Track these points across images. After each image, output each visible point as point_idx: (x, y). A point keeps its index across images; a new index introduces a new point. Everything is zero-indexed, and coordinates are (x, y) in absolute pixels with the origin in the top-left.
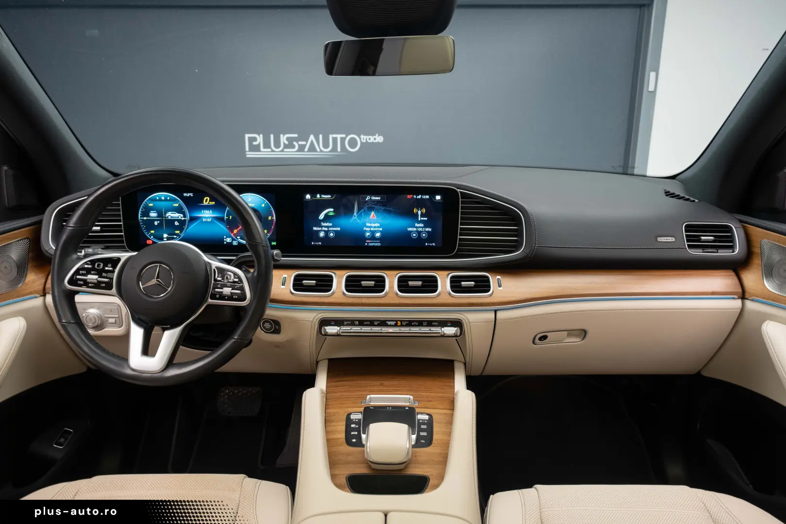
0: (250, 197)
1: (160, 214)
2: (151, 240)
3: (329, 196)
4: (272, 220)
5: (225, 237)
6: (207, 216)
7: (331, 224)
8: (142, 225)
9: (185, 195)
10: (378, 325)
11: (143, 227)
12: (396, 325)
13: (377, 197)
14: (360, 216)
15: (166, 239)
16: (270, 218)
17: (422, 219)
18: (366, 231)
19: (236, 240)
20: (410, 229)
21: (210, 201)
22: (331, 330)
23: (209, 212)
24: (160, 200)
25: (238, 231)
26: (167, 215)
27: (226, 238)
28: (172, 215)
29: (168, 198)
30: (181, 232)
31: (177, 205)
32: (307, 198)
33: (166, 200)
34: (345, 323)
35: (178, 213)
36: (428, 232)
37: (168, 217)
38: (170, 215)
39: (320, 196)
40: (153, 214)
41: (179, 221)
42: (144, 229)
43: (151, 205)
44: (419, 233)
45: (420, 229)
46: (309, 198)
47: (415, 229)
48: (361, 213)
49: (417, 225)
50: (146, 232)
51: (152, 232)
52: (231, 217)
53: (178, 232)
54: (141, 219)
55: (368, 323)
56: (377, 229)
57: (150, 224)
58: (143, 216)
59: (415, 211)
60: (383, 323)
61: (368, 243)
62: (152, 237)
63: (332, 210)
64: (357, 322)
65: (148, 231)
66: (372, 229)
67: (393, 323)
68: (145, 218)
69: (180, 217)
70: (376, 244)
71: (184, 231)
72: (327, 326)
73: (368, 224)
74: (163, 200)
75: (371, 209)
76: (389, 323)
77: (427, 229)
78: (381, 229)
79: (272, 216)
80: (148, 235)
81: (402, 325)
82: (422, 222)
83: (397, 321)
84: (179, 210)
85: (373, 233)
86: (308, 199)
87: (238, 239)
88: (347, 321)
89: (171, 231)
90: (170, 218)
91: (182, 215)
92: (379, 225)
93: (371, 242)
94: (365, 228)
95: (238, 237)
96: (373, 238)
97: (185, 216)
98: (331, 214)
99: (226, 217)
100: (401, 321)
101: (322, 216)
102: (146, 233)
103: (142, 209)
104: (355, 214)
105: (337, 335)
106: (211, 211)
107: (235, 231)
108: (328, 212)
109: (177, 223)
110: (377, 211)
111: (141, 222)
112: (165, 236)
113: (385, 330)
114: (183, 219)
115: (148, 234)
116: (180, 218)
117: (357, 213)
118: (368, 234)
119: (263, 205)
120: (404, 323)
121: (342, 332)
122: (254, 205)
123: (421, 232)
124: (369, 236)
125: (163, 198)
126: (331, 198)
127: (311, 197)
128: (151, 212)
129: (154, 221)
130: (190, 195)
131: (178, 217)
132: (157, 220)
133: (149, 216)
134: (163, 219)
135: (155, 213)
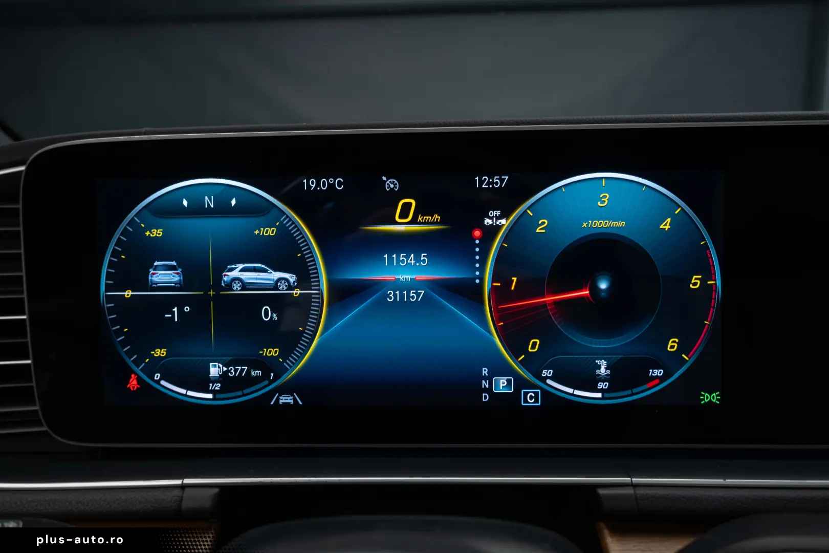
0: (604, 189)
1: (195, 274)
4: (707, 290)
5: (485, 371)
6: (404, 277)
8: (114, 322)
9: (311, 183)
11: (119, 333)
15: (218, 386)
16: (696, 281)
19: (533, 386)
23: (417, 259)
24: (198, 211)
25: (543, 346)
26: (229, 275)
27: (489, 378)
28: (248, 277)
29: (233, 202)
30: (285, 355)
31: (270, 232)
33: (222, 210)
35: (275, 270)
37: (229, 286)
38: (243, 277)
40: (164, 276)
41: (279, 302)
42: (123, 344)
43: (157, 233)
50: (129, 354)
51: (160, 352)
53: (271, 352)
54: (109, 299)
57: (147, 318)
58: (118, 283)
62: (157, 376)
65: (143, 352)
68: (128, 293)
69: (283, 286)
74: (209, 212)
79: (708, 275)
80: (138, 370)
84: (281, 254)
87: (543, 380)
89: (240, 350)
90: (237, 286)
91: (291, 278)
95: (545, 373)
97: (306, 282)
99: (493, 280)
102: (130, 360)
103: (115, 253)
106: (423, 256)
107: (534, 345)
109: (267, 314)
111: (112, 310)
112: (215, 370)
114: (297, 292)
115: (137, 363)
116: (283, 289)
119: (666, 225)
122: (622, 224)
125: (209, 202)
128: (156, 263)
129: (167, 303)
130: (331, 186)
131: (276, 288)
132: (180, 302)
133: (145, 284)
134: (206, 295)
135: (172, 268)
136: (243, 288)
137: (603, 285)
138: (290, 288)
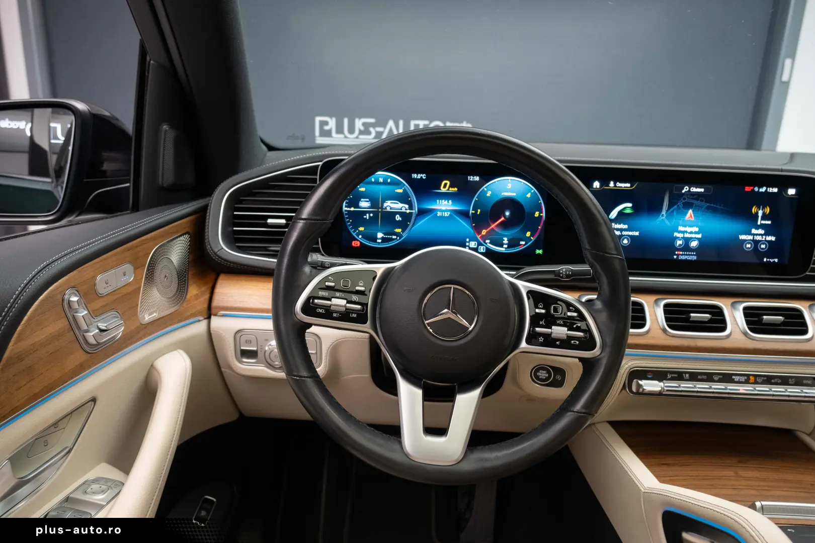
0: (509, 183)
1: (375, 203)
2: (358, 240)
3: (628, 185)
4: (540, 217)
5: (468, 240)
6: (444, 208)
7: (626, 227)
8: (347, 218)
9: (415, 176)
10: (720, 381)
11: (349, 222)
12: (747, 382)
13: (701, 188)
14: (670, 215)
15: (380, 241)
16: (537, 214)
17: (763, 222)
18: (677, 238)
19: (484, 245)
20: (743, 237)
21: (451, 186)
22: (651, 386)
23: (448, 202)
24: (377, 183)
25: (487, 233)
26: (385, 205)
27: (469, 242)
29: (389, 181)
30: (403, 231)
31: (400, 191)
32: (594, 187)
33: (385, 183)
34: (669, 376)
35: (402, 202)
36: (770, 242)
37: (386, 208)
38: (391, 205)
39: (615, 184)
40: (364, 204)
41: (402, 214)
42: (350, 225)
43: (363, 189)
44: (756, 243)
45: (758, 238)
46: (598, 187)
47: (750, 237)
48: (673, 211)
49: (754, 231)
50: (351, 229)
51: (362, 229)
52: (479, 210)
53: (398, 230)
54: (346, 211)
55: (705, 377)
56: (693, 236)
57: (358, 217)
58: (349, 205)
59: (754, 210)
60: (727, 378)
61: (678, 255)
62: (360, 237)
63: (630, 205)
64: (687, 375)
65: (356, 228)
66: (687, 235)
67: (743, 379)
68: (352, 209)
70: (689, 258)
71: (408, 229)
72: (641, 379)
73: (681, 228)
74: (381, 184)
75: (688, 206)
76: (736, 378)
77: (769, 238)
78: (700, 236)
79: (541, 212)
80: (354, 234)
81: (756, 383)
82: (762, 226)
83: (748, 376)
84: (404, 199)
85: (687, 241)
86: (596, 188)
87: (486, 244)
88: (672, 373)
89: (388, 229)
90: (388, 209)
91: (407, 206)
92: (697, 229)
93: (682, 255)
94: (676, 234)
95: (488, 241)
96: (686, 248)
97: (411, 208)
98: (628, 211)
99: (473, 210)
100: (755, 376)
101: (614, 214)
102: (352, 231)
104: (664, 212)
105: (660, 394)
106: (450, 201)
107: (484, 232)
108: (625, 208)
109: (398, 218)
110: (696, 209)
111: (346, 214)
112: (380, 235)
113: (731, 387)
114: (408, 211)
115: (354, 232)
116: (404, 210)
117: (667, 211)
118: (679, 242)
119: (529, 195)
120: (759, 380)
121: (668, 390)
122: (515, 194)
123: (759, 241)
124: (680, 245)
125: (381, 180)
126: (631, 187)
127: (601, 186)
128: (362, 200)
129: (365, 213)
130: (421, 177)
131: (401, 209)
132: (369, 212)
133: (357, 206)
134: (378, 211)
135: (367, 201)
136: (391, 209)
137: (507, 213)
138: (406, 209)
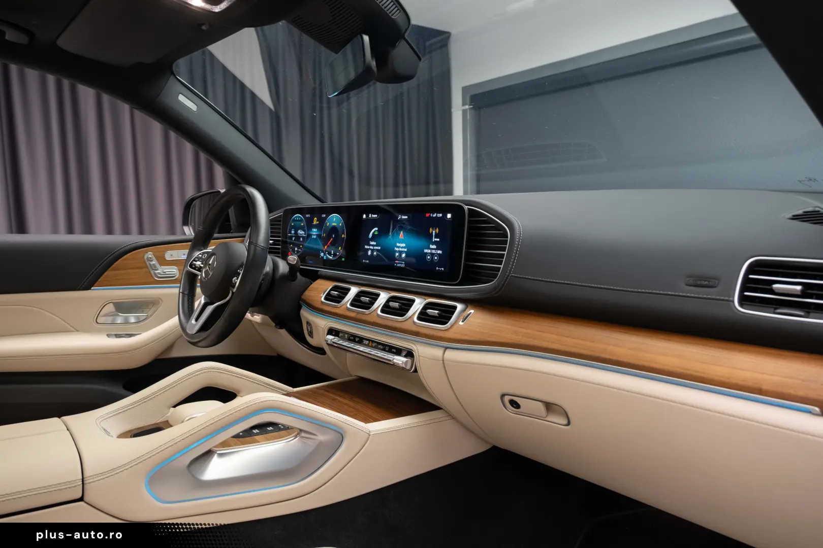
0: (335, 217)
1: (296, 231)
2: (290, 252)
3: (376, 216)
4: (344, 238)
6: (314, 233)
7: (375, 243)
9: (307, 216)
10: (357, 342)
12: (368, 345)
13: (406, 216)
15: (296, 252)
17: (436, 240)
18: (396, 251)
20: (426, 251)
21: (317, 221)
27: (321, 253)
32: (364, 218)
34: (340, 335)
35: (303, 231)
36: (439, 254)
38: (300, 232)
39: (371, 215)
40: (293, 232)
41: (303, 237)
43: (292, 224)
44: (432, 255)
45: (434, 251)
47: (429, 251)
48: (395, 233)
49: (431, 246)
52: (325, 234)
53: (301, 246)
54: (288, 236)
55: (353, 338)
56: (403, 249)
57: (291, 239)
58: (289, 233)
59: (431, 230)
60: (361, 339)
61: (397, 263)
63: (376, 229)
64: (347, 336)
66: (400, 249)
67: (367, 342)
70: (402, 265)
72: (330, 335)
73: (398, 244)
75: (401, 228)
76: (365, 342)
77: (439, 252)
78: (406, 250)
79: (344, 235)
80: (289, 249)
81: (371, 346)
82: (435, 243)
83: (370, 341)
84: (303, 228)
85: (401, 253)
87: (326, 254)
90: (299, 234)
92: (404, 245)
93: (399, 263)
94: (395, 248)
96: (400, 258)
97: (305, 234)
98: (376, 233)
99: (323, 234)
100: (373, 342)
101: (371, 235)
104: (390, 234)
106: (316, 229)
107: (326, 247)
108: (374, 231)
109: (301, 239)
110: (405, 230)
111: (288, 238)
112: (296, 249)
116: (303, 235)
117: (392, 232)
118: (397, 254)
119: (341, 225)
120: (373, 345)
122: (336, 224)
123: (434, 254)
124: (397, 256)
127: (366, 217)
128: (292, 229)
132: (294, 236)
135: (294, 230)
137: (333, 236)
